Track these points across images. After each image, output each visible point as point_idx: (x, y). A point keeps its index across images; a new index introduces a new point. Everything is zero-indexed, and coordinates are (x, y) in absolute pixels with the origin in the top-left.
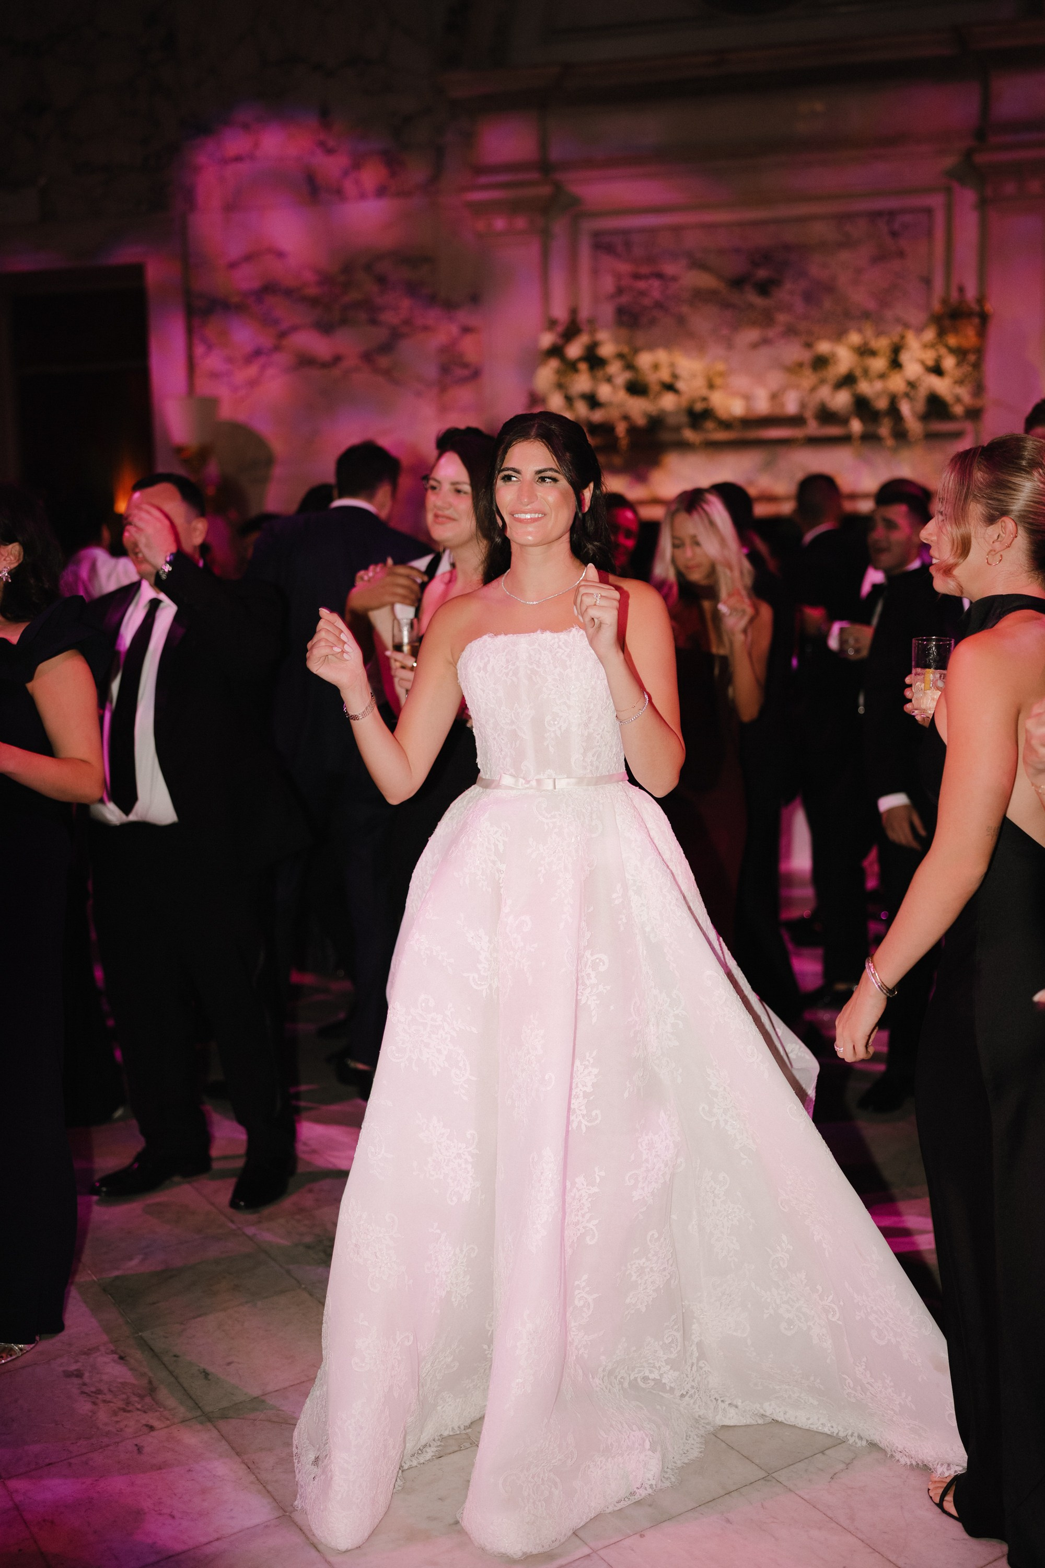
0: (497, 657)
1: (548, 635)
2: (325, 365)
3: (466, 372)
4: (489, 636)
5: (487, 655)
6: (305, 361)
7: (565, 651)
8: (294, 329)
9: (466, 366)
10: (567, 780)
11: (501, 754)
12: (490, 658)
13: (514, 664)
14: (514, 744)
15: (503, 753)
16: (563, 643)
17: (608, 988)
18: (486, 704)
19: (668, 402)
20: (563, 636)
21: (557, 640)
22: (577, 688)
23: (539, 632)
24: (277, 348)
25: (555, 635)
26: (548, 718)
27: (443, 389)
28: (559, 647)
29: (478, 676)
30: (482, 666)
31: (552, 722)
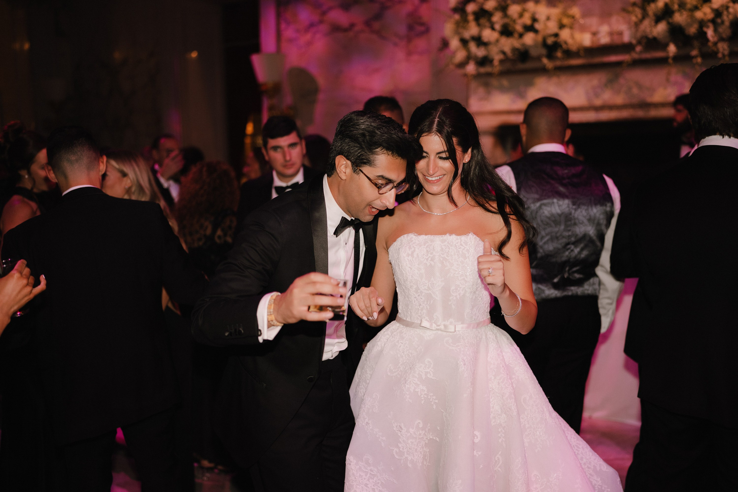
0: (420, 248)
1: (454, 237)
2: (346, 30)
3: (422, 29)
4: (414, 235)
5: (413, 247)
6: (336, 28)
7: (465, 248)
8: (331, 9)
9: (422, 24)
10: (461, 325)
11: (420, 307)
12: (416, 249)
13: (432, 254)
14: (429, 302)
15: (421, 307)
16: (464, 242)
17: (480, 453)
18: (412, 277)
19: (529, 39)
20: (463, 238)
21: (459, 240)
22: (472, 271)
23: (447, 235)
24: (321, 22)
25: (459, 237)
26: (453, 288)
27: (409, 40)
28: (461, 245)
29: (408, 259)
30: (410, 253)
31: (455, 290)
